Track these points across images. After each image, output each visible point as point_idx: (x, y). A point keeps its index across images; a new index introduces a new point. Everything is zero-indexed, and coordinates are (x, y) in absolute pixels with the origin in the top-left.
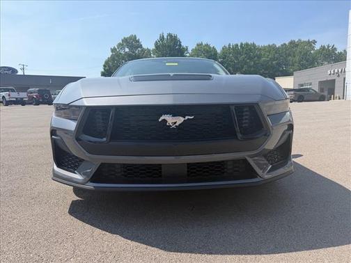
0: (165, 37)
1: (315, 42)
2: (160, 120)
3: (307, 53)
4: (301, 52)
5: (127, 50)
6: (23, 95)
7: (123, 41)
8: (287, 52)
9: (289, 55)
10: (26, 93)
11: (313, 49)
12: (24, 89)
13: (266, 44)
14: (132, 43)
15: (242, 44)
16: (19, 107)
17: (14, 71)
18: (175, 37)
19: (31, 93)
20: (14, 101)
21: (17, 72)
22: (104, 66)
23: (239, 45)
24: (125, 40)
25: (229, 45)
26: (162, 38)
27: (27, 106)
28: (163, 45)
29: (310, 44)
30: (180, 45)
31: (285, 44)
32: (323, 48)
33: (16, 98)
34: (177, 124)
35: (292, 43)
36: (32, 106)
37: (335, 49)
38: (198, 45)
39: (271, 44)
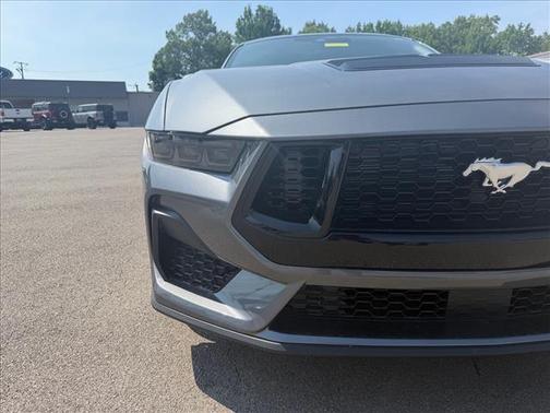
0: (254, 13)
1: (497, 19)
2: (466, 173)
3: (485, 38)
4: (475, 37)
5: (192, 35)
6: (26, 113)
7: (185, 19)
8: (453, 36)
9: (456, 42)
10: (29, 110)
11: (494, 31)
12: (27, 104)
13: (419, 24)
14: (200, 22)
15: (379, 24)
16: (20, 133)
17: (7, 73)
18: (270, 11)
19: (38, 110)
20: (10, 123)
21: (11, 74)
22: (154, 62)
23: (375, 25)
24: (189, 19)
25: (359, 25)
26: (248, 13)
27: (32, 132)
28: (251, 27)
29: (489, 22)
30: (278, 26)
31: (448, 23)
32: (511, 29)
33: (15, 119)
34: (511, 184)
35: (460, 21)
36: (41, 131)
37: (531, 30)
38: (307, 25)
39: (426, 24)
